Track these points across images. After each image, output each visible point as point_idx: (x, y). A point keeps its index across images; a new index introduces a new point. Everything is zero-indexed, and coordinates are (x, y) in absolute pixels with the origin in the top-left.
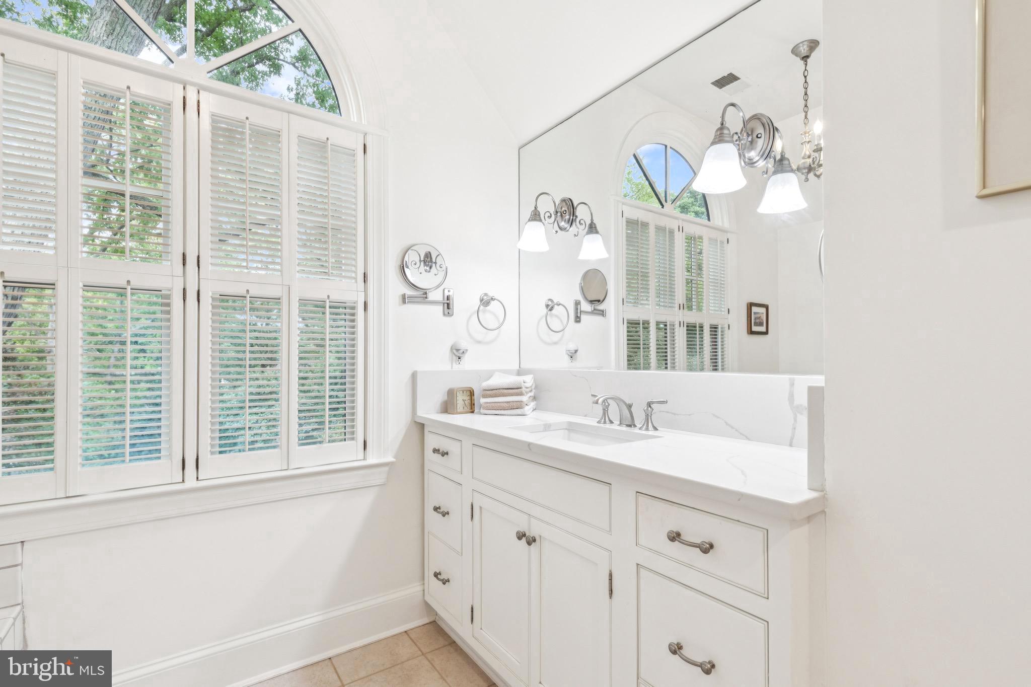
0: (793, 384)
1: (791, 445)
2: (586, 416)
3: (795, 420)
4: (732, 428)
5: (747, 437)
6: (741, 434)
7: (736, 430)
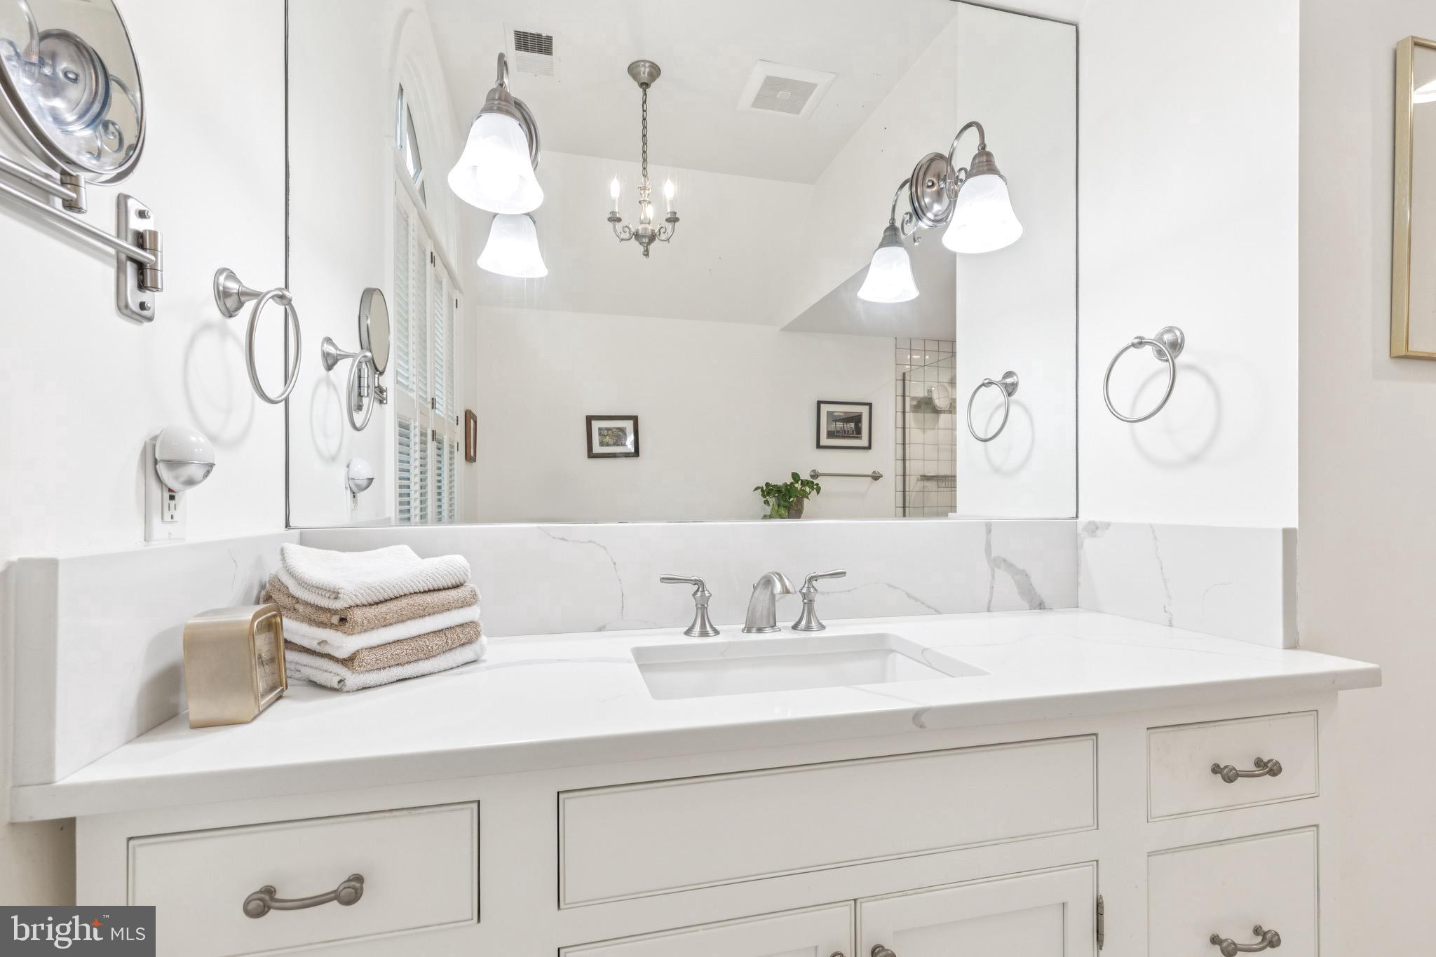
0: (990, 531)
1: (989, 610)
2: (600, 629)
3: (993, 578)
4: (917, 600)
5: (936, 611)
6: (928, 607)
7: (923, 603)
